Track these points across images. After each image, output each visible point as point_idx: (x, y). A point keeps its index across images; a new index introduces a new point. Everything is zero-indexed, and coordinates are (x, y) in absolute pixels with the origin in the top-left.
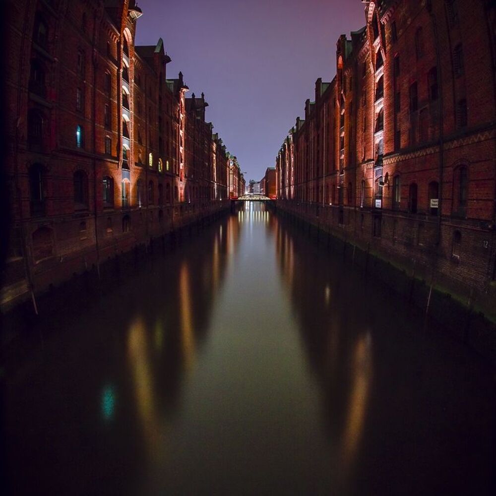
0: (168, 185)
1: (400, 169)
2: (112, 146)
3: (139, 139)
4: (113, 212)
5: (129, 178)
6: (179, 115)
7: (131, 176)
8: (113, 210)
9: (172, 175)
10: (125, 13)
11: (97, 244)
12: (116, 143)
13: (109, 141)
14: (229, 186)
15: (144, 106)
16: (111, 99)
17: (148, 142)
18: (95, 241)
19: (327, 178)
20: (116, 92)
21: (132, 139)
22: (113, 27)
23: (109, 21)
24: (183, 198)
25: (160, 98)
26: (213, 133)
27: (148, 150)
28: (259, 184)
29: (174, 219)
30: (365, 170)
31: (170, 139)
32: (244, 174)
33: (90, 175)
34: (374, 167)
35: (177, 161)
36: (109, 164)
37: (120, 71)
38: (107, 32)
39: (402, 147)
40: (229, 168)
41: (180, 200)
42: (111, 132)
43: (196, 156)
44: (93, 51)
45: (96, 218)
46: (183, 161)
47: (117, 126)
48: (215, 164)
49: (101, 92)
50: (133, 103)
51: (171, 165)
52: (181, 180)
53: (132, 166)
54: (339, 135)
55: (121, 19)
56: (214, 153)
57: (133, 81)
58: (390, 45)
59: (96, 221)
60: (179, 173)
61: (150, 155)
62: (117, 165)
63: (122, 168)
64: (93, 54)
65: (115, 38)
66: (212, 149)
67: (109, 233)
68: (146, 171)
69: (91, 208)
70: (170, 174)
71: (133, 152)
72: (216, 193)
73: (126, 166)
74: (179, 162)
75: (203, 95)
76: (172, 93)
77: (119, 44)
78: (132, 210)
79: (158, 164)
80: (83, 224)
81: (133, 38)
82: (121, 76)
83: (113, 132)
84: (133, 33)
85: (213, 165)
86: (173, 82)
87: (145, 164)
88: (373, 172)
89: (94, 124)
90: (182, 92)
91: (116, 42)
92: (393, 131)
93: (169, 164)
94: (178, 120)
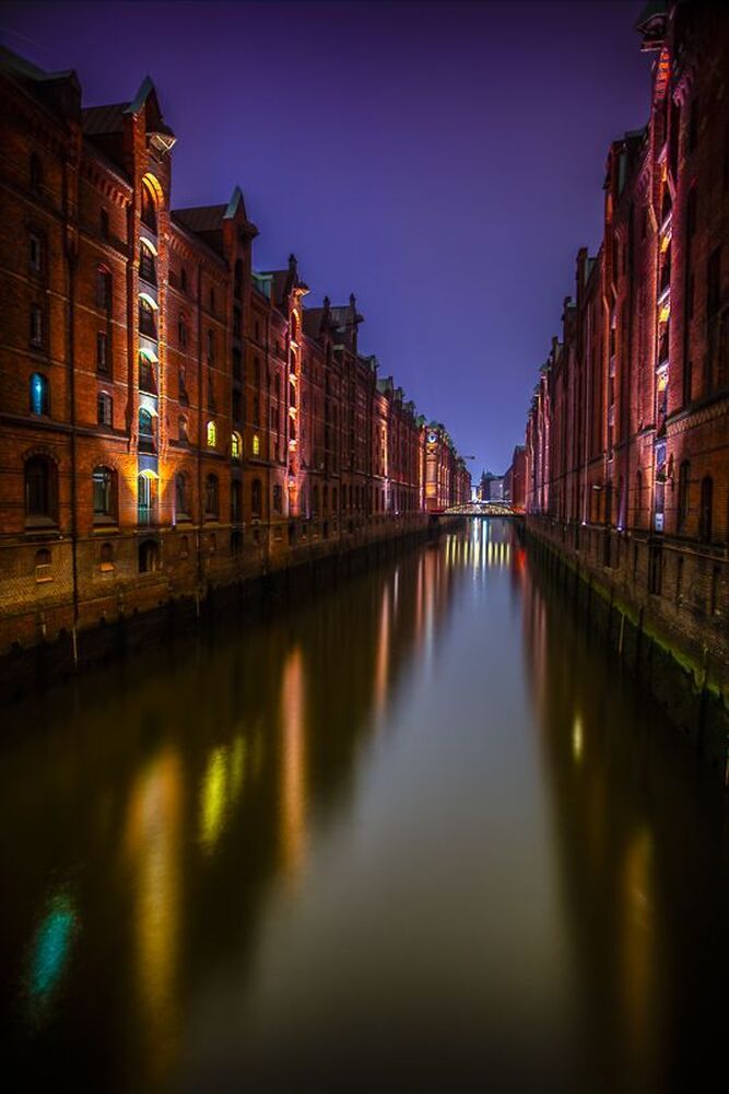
0: (256, 483)
1: (689, 446)
2: (115, 409)
3: (181, 394)
4: (116, 533)
5: (156, 471)
6: (288, 345)
7: (160, 465)
8: (116, 530)
9: (267, 463)
10: (139, 141)
11: (76, 590)
12: (124, 405)
13: (109, 401)
14: (424, 486)
15: (196, 330)
16: (113, 321)
17: (205, 401)
18: (72, 586)
19: (591, 467)
20: (124, 307)
21: (163, 396)
22: (114, 175)
23: (101, 165)
24: (296, 509)
25: (238, 312)
26: (379, 378)
27: (204, 415)
28: (502, 481)
29: (270, 550)
30: (642, 448)
31: (263, 392)
32: (466, 460)
33: (62, 464)
34: (655, 443)
35: (282, 436)
36: (107, 444)
37: (132, 265)
38: (99, 186)
39: (693, 396)
40: (425, 447)
41: (286, 511)
42: (112, 382)
43: (332, 426)
44: (66, 230)
45: (74, 543)
46: (298, 435)
47: (126, 372)
48: (384, 442)
49: (86, 309)
50: (164, 326)
51: (264, 445)
52: (291, 473)
53: (163, 447)
54: (607, 374)
55: (133, 156)
56: (383, 418)
57: (165, 282)
58: (684, 160)
59: (74, 550)
60: (285, 458)
61: (211, 426)
62: (126, 446)
63: (140, 450)
64: (65, 237)
65: (122, 198)
66: (378, 408)
67: (106, 572)
68: (199, 457)
69: (64, 524)
70: (264, 462)
71: (164, 420)
72: (387, 501)
73: (147, 447)
74: (286, 439)
75: (352, 299)
76: (268, 299)
77: (131, 209)
78: (162, 530)
79: (231, 441)
80: (44, 555)
81: (167, 195)
82: (136, 274)
83: (118, 383)
84: (165, 182)
85: (380, 443)
86: (270, 277)
87: (196, 442)
88: (654, 452)
89: (72, 370)
90: (294, 295)
91: (123, 206)
92: (682, 361)
93: (260, 443)
94: (284, 355)
